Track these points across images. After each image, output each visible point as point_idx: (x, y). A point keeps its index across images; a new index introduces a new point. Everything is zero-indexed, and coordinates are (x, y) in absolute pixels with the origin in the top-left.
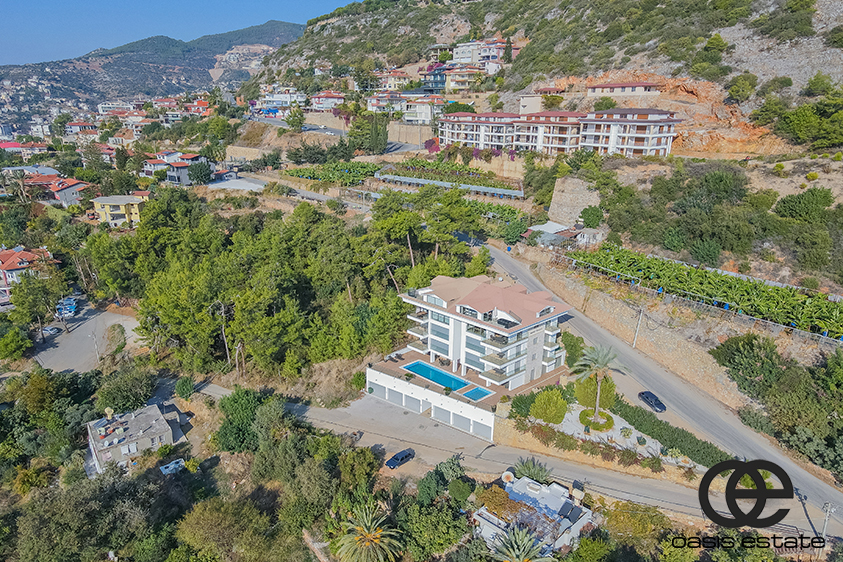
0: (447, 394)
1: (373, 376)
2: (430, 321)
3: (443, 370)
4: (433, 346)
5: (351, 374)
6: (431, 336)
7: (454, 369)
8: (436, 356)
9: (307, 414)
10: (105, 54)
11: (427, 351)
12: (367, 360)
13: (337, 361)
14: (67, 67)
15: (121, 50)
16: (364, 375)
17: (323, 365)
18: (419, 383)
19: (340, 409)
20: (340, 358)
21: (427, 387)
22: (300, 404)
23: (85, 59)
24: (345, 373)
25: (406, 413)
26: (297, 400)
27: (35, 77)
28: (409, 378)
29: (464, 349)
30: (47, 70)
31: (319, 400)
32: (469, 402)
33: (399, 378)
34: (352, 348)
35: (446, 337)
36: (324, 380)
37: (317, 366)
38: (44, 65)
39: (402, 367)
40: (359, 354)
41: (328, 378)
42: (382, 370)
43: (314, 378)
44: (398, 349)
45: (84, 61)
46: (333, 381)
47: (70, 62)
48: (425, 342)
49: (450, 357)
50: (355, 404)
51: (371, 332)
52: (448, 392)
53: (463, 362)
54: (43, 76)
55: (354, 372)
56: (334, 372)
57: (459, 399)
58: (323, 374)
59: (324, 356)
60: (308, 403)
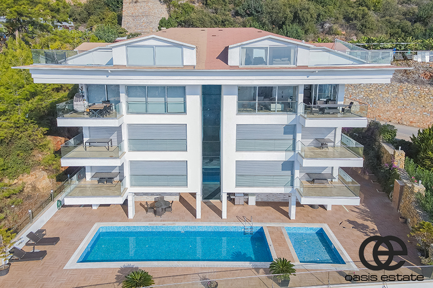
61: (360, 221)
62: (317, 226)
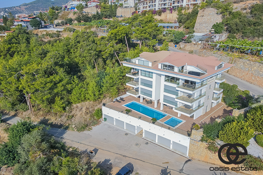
0: (154, 123)
1: (106, 111)
2: (140, 77)
3: (149, 107)
4: (142, 92)
5: (94, 110)
6: (140, 86)
7: (156, 106)
8: (144, 99)
9: (64, 136)
10: (26, 5)
11: (138, 95)
12: (104, 101)
13: (87, 103)
14: (13, 9)
15: (31, 3)
16: (101, 110)
17: (79, 105)
18: (134, 116)
19: (86, 132)
20: (88, 101)
21: (140, 118)
22: (62, 129)
23: (20, 7)
24: (91, 109)
25: (126, 134)
26: (61, 126)
27: (3, 12)
28: (128, 112)
29: (162, 94)
30: (7, 10)
31: (74, 126)
32: (169, 129)
33: (122, 112)
34: (95, 95)
35: (151, 86)
36: (79, 113)
37: (75, 105)
38: (5, 8)
39: (124, 105)
40: (99, 98)
41: (80, 113)
42: (111, 108)
43: (73, 113)
44: (121, 95)
45: (19, 7)
46: (83, 114)
47: (14, 7)
48: (137, 90)
49: (153, 98)
50: (95, 128)
51: (105, 86)
52: (154, 121)
53: (162, 101)
54: (5, 12)
55: (96, 108)
56: (84, 109)
57: (162, 126)
58: (78, 110)
59: (79, 100)
60: (67, 128)
62: (183, 120)
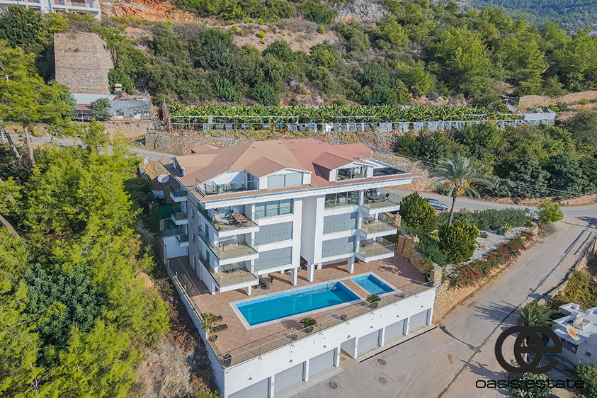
0: (375, 307)
29: (320, 238)
39: (250, 327)
61: (387, 266)
62: (368, 274)
